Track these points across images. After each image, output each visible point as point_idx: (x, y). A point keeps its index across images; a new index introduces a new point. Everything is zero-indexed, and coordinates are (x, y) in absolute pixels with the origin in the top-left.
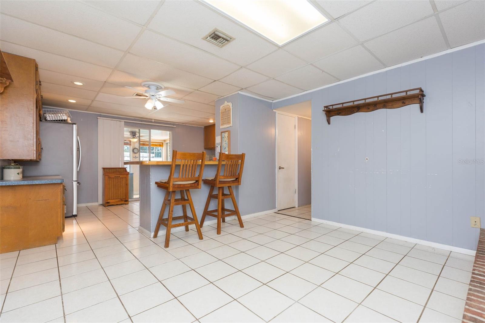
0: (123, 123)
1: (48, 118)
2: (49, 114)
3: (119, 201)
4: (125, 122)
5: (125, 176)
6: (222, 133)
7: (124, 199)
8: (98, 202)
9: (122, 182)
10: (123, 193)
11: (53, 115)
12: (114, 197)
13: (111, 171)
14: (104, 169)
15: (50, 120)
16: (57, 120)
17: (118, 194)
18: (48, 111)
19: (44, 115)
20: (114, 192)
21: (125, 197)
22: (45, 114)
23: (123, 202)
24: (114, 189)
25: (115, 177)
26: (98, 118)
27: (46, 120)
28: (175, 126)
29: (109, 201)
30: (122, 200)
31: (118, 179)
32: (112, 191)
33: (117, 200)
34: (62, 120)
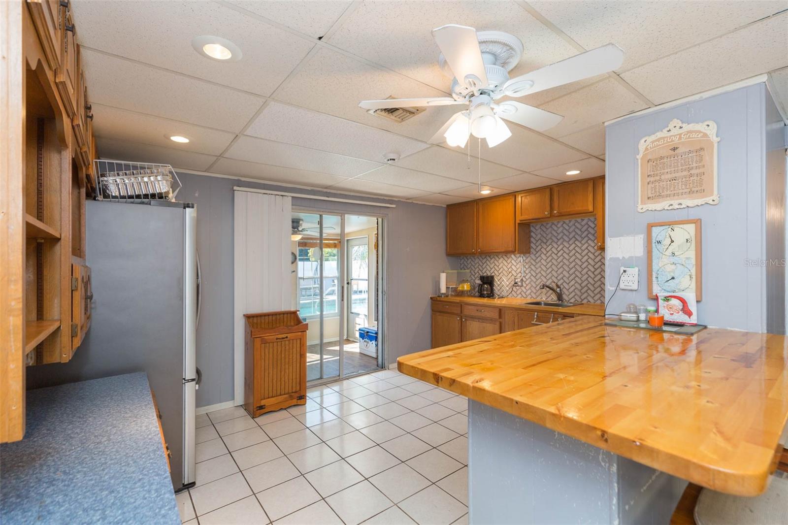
0: (289, 200)
1: (113, 191)
2: (115, 176)
3: (286, 401)
4: (293, 197)
5: (300, 333)
6: (650, 226)
7: (296, 392)
8: (233, 399)
9: (291, 351)
10: (294, 377)
11: (127, 181)
12: (275, 392)
13: (263, 321)
14: (249, 317)
15: (117, 194)
16: (138, 197)
17: (283, 383)
18: (111, 167)
19: (101, 179)
20: (275, 377)
21: (298, 388)
22: (103, 175)
23: (295, 402)
24: (275, 370)
25: (277, 339)
26: (235, 188)
27: (106, 196)
28: (394, 206)
29: (263, 403)
30: (291, 397)
31: (283, 343)
32: (271, 375)
33: (281, 398)
34: (153, 196)
